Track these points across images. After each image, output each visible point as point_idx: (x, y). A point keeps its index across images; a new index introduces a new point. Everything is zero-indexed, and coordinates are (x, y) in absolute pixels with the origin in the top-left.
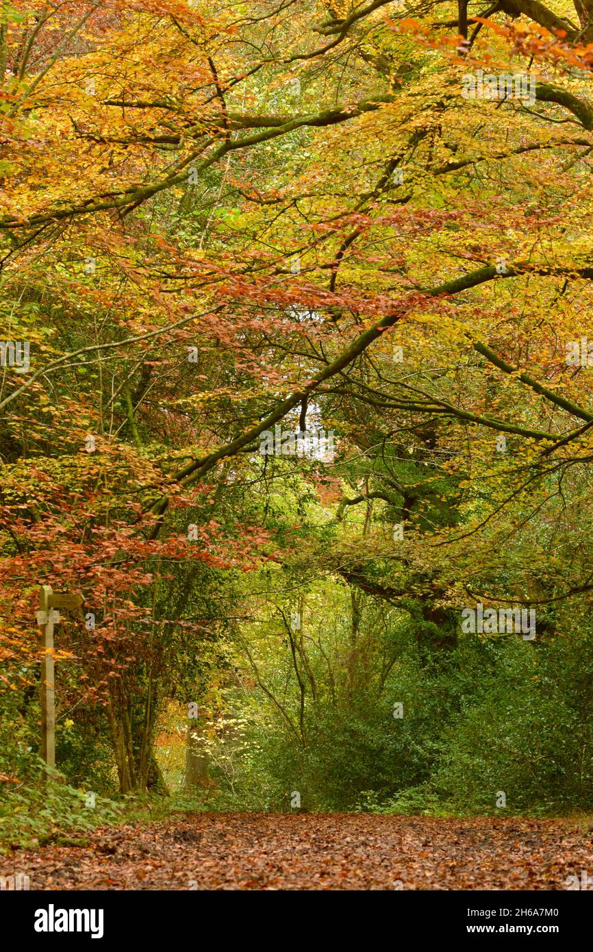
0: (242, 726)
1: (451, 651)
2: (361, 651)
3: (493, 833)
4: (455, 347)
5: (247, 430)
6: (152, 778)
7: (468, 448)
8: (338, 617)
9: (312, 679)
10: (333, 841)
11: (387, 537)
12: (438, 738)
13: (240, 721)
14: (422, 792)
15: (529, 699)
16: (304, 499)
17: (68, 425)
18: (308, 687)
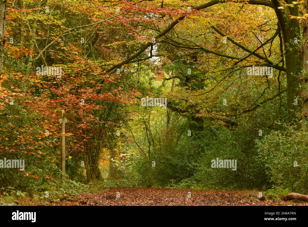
0: (129, 156)
1: (201, 131)
2: (170, 131)
3: (216, 196)
4: (204, 27)
5: (132, 55)
6: (98, 175)
7: (208, 61)
8: (162, 119)
9: (153, 140)
10: (161, 200)
11: (180, 92)
12: (196, 161)
13: (128, 154)
14: (191, 180)
15: (228, 149)
16: (151, 79)
17: (70, 53)
18: (152, 143)
